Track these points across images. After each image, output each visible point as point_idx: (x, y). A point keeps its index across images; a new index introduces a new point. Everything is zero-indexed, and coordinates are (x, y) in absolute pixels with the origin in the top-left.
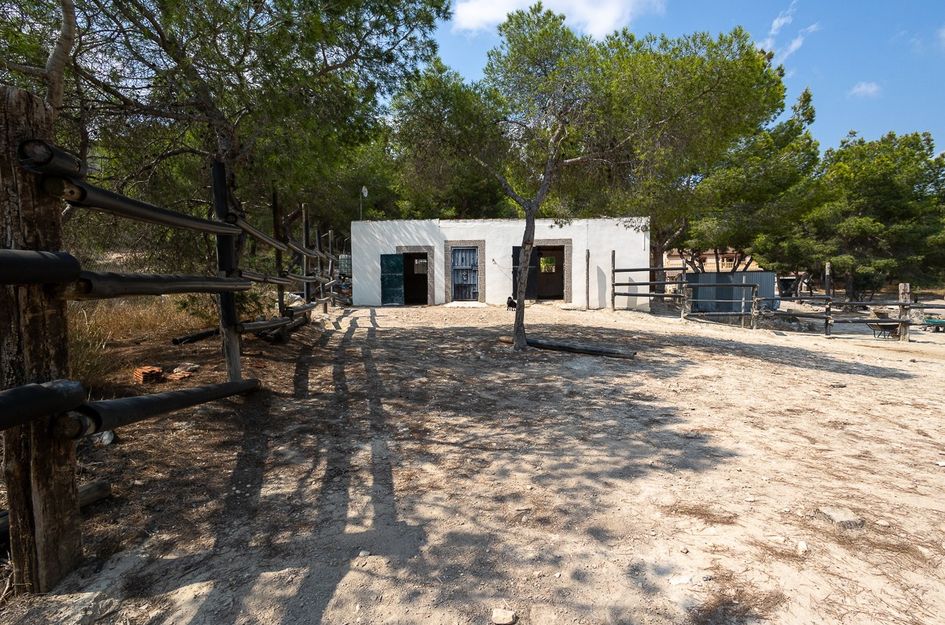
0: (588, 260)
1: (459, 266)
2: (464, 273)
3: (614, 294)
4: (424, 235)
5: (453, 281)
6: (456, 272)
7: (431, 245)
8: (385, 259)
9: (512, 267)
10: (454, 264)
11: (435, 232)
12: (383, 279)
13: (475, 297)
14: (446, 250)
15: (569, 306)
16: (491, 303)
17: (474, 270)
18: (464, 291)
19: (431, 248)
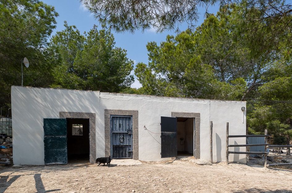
0: (211, 129)
1: (117, 130)
2: (122, 137)
3: (228, 153)
4: (87, 103)
5: (112, 143)
6: (115, 135)
7: (93, 112)
8: (47, 122)
9: (160, 132)
10: (112, 129)
11: (97, 102)
12: (46, 141)
13: (130, 155)
14: (106, 117)
15: (199, 161)
16: (142, 160)
17: (129, 134)
18: (121, 151)
19: (93, 115)
